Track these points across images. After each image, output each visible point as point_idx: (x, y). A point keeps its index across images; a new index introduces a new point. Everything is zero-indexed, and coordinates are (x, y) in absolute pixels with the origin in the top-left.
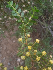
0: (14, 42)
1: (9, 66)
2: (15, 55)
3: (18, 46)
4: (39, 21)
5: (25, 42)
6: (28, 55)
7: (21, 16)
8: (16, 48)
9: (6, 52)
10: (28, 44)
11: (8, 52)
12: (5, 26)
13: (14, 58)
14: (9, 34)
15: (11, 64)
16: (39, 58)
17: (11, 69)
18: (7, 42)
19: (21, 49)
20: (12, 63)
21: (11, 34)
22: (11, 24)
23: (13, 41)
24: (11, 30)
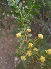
0: (11, 41)
1: (7, 65)
2: (12, 55)
3: (15, 45)
4: (36, 18)
5: (24, 38)
6: (30, 55)
7: (19, 6)
8: (13, 47)
9: (4, 51)
10: (29, 41)
11: (5, 51)
12: (1, 24)
13: (11, 57)
14: (6, 33)
15: (8, 63)
16: (44, 58)
17: (8, 68)
18: (4, 41)
19: (21, 47)
20: (10, 62)
21: (8, 32)
22: (8, 23)
23: (10, 39)
24: (8, 29)
